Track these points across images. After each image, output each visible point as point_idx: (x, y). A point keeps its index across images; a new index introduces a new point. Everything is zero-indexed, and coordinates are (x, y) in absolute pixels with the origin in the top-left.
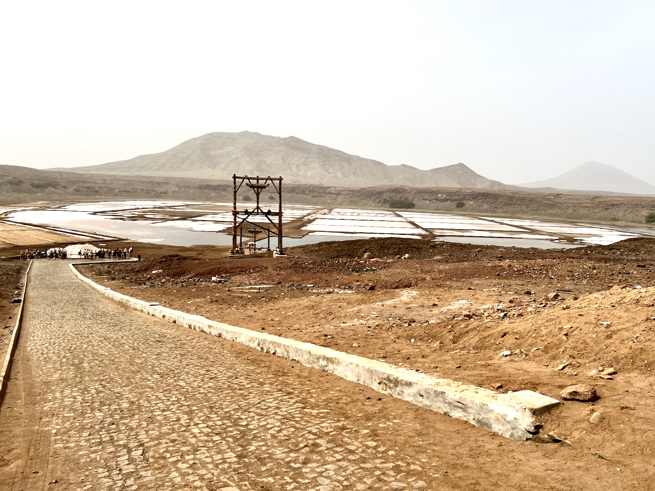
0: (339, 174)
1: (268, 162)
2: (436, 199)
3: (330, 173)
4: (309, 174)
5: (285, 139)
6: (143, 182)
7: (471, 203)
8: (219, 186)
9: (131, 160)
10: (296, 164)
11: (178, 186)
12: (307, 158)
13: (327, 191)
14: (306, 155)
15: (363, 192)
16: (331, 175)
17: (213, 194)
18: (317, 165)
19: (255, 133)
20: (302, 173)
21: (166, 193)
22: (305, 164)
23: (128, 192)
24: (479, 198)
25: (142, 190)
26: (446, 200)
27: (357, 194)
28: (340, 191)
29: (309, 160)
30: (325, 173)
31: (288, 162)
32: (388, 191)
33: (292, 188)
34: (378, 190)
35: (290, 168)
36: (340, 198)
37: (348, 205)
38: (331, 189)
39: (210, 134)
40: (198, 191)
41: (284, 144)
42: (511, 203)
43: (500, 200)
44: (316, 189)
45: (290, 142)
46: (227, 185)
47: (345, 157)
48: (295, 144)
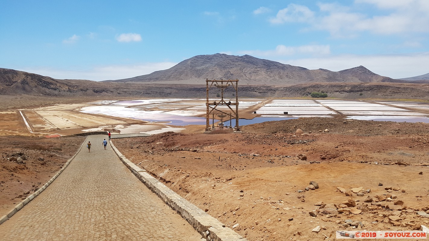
0: (277, 78)
1: (232, 72)
2: (344, 91)
3: (271, 77)
4: (257, 78)
5: (242, 57)
6: (157, 88)
9: (150, 74)
10: (249, 72)
11: (177, 89)
12: (256, 68)
14: (255, 66)
15: (293, 88)
18: (263, 72)
19: (224, 55)
20: (253, 78)
21: (171, 94)
22: (255, 72)
23: (149, 94)
24: (374, 89)
25: (157, 92)
26: (351, 91)
27: (289, 90)
28: (278, 88)
30: (268, 77)
31: (244, 72)
32: (310, 87)
33: (246, 88)
34: (303, 86)
35: (245, 75)
36: (277, 93)
38: (271, 87)
40: (189, 92)
41: (242, 60)
42: (398, 91)
43: (390, 90)
44: (261, 88)
45: (245, 58)
47: (281, 66)
48: (248, 60)
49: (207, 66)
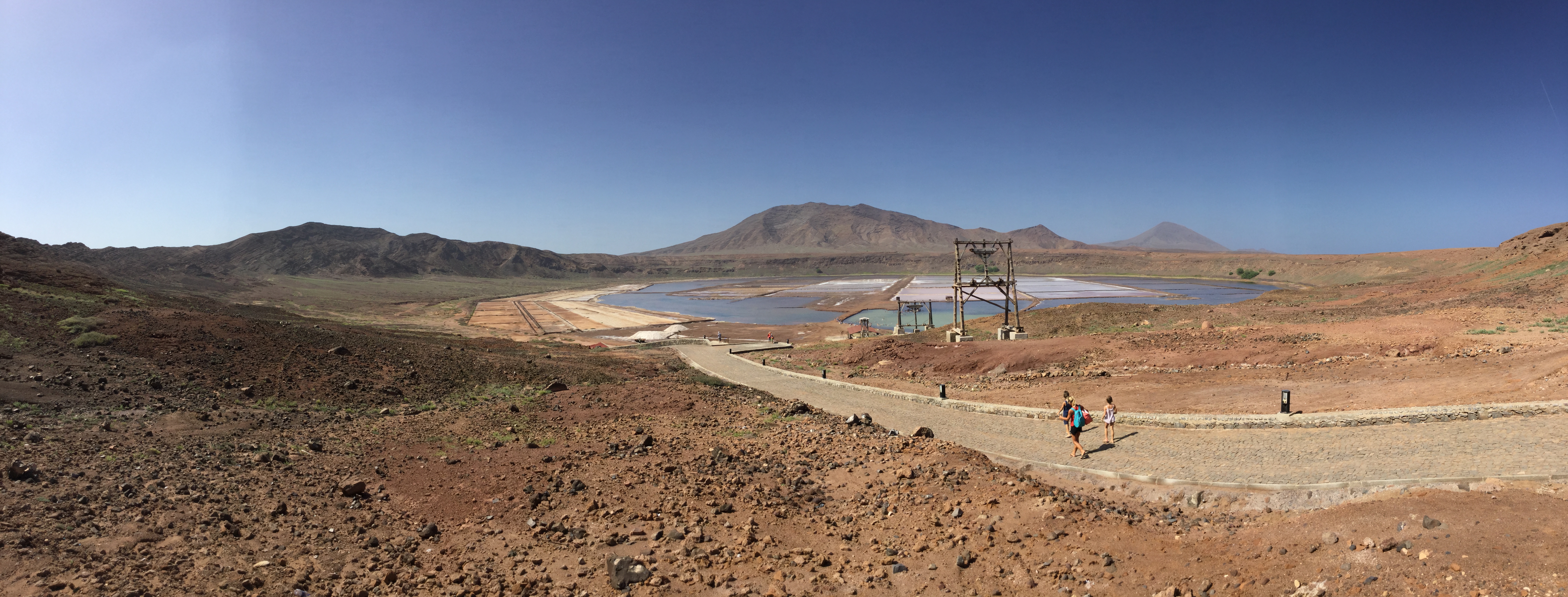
0: (914, 241)
1: (836, 233)
2: (1023, 262)
3: (903, 239)
4: (881, 241)
5: (853, 207)
7: (1060, 264)
8: (788, 259)
9: (695, 241)
10: (866, 232)
11: (744, 262)
12: (878, 225)
13: (906, 258)
14: (876, 222)
16: (905, 242)
17: (781, 269)
18: (890, 232)
19: (821, 204)
20: (873, 241)
22: (876, 231)
23: (696, 272)
25: (710, 269)
26: (1034, 262)
29: (880, 227)
30: (899, 239)
31: (858, 231)
33: (867, 257)
35: (861, 237)
36: (921, 265)
37: (929, 272)
38: (909, 256)
39: (773, 208)
40: (766, 266)
41: (853, 212)
44: (893, 257)
45: (859, 210)
46: (796, 259)
47: (919, 222)
48: (864, 212)
49: (793, 222)
